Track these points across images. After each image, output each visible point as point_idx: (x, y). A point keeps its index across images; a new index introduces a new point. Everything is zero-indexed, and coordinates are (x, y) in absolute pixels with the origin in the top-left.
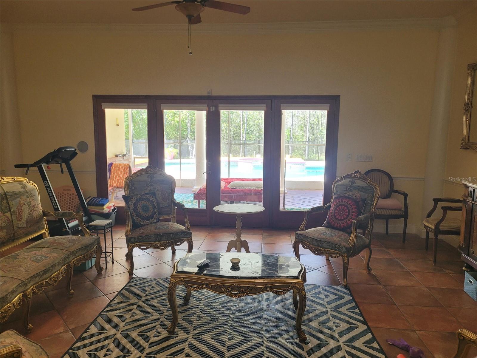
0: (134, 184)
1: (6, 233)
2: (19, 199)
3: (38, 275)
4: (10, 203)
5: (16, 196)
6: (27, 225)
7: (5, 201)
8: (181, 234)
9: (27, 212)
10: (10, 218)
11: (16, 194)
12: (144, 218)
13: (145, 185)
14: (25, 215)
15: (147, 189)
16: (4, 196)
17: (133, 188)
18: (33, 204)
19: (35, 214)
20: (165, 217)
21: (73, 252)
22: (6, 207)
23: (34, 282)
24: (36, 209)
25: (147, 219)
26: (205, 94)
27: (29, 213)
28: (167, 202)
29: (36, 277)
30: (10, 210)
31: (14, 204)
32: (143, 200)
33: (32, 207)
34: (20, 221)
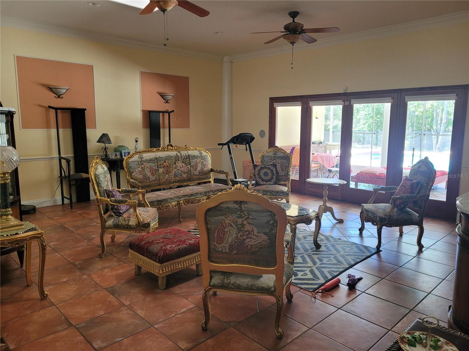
0: (264, 158)
1: (187, 176)
2: (196, 159)
3: (187, 196)
4: (191, 161)
5: (195, 158)
6: (199, 174)
7: (188, 159)
8: (281, 193)
9: (201, 167)
10: (189, 168)
11: (195, 157)
12: (263, 180)
13: (271, 159)
14: (199, 168)
15: (271, 162)
16: (188, 156)
17: (263, 160)
18: (204, 163)
19: (205, 169)
20: (282, 183)
21: (212, 190)
22: (188, 162)
23: (185, 199)
24: (206, 166)
25: (267, 181)
26: (342, 91)
27: (201, 168)
28: (284, 172)
29: (186, 196)
30: (190, 165)
31: (193, 162)
32: (265, 169)
33: (204, 165)
34: (195, 171)
